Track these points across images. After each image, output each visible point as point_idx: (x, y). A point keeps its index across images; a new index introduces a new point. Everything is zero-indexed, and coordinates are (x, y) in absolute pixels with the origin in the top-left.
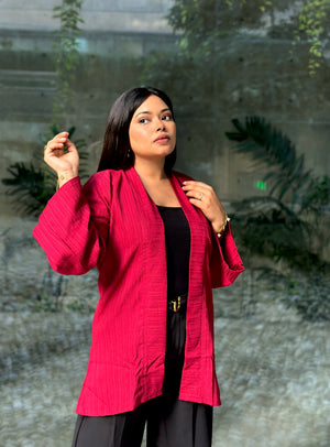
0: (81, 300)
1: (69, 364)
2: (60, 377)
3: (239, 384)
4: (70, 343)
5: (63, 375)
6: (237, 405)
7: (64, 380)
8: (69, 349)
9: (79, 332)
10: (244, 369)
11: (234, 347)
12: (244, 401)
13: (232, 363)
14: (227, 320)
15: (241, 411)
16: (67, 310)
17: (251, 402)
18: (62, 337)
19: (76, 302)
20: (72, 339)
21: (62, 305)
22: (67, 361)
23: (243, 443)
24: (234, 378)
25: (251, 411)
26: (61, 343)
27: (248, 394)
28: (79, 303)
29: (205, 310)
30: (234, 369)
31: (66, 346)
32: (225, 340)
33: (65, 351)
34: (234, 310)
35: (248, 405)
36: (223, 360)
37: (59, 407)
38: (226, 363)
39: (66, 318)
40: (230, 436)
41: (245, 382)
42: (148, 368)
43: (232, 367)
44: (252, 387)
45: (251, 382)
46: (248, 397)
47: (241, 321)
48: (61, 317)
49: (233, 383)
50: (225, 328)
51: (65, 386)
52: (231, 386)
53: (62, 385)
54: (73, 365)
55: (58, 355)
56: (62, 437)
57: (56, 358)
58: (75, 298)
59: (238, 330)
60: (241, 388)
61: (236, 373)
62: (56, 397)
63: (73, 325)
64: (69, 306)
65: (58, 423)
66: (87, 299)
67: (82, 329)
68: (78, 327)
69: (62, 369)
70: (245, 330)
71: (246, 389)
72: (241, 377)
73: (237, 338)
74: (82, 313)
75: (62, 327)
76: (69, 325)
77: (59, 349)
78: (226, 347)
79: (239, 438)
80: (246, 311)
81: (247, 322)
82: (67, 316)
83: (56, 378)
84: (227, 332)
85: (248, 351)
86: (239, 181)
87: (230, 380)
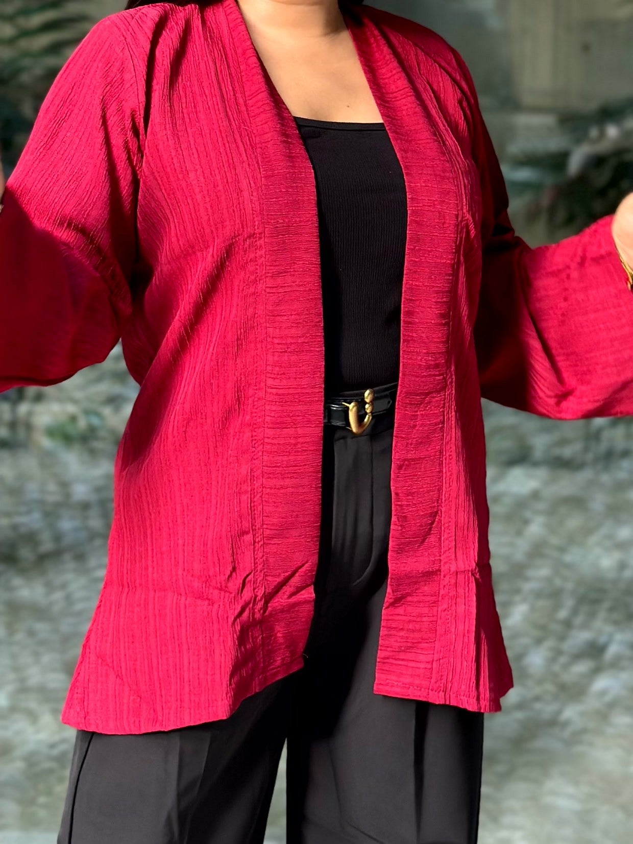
0: (87, 412)
1: (58, 595)
2: (31, 633)
3: (578, 656)
4: (58, 537)
5: (42, 628)
6: (570, 712)
7: (42, 643)
8: (55, 555)
9: (85, 506)
10: (592, 615)
11: (562, 549)
12: (591, 703)
13: (555, 595)
14: (542, 473)
15: (585, 731)
16: (46, 443)
17: (612, 705)
18: (33, 520)
19: (73, 419)
20: (67, 524)
21: (29, 427)
22: (50, 587)
23: (585, 818)
24: (562, 638)
25: (610, 731)
26: (31, 538)
27: (602, 683)
28: (82, 423)
29: (453, 434)
30: (563, 614)
31: (47, 545)
32: (536, 528)
33: (44, 560)
34: (563, 442)
35: (603, 715)
36: (527, 586)
37: (33, 717)
38: (538, 595)
39: (44, 466)
40: (548, 800)
41: (595, 651)
42: (268, 598)
43: (557, 607)
44: (616, 665)
45: (613, 650)
46: (603, 693)
47: (586, 475)
48: (29, 463)
49: (558, 653)
50: (535, 495)
51: (47, 658)
52: (553, 660)
53: (37, 655)
54: (68, 598)
55: (23, 571)
56: (42, 800)
57: (17, 581)
58: (71, 409)
59: (577, 503)
60: (581, 667)
61: (568, 624)
62: (23, 689)
63: (65, 485)
64: (51, 432)
65: (31, 759)
66: (107, 411)
67: (93, 497)
68: (80, 491)
69: (40, 612)
70: (599, 502)
71: (597, 671)
72: (580, 637)
73: (574, 522)
74: (93, 452)
75: (32, 490)
76: (52, 487)
77: (26, 553)
78: (537, 551)
79: (575, 806)
80: (603, 446)
81: (605, 478)
82: (47, 460)
83: (20, 636)
84: (541, 506)
85: (607, 562)
86: (586, 48)
87: (550, 643)
